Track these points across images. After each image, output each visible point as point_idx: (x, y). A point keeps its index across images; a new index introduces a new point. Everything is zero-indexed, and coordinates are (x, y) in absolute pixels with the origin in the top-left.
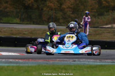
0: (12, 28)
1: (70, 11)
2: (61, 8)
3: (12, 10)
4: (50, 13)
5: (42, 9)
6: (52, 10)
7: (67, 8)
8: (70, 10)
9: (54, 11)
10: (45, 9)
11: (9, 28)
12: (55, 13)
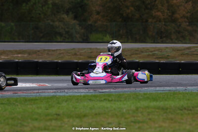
0: (93, 49)
1: (186, 22)
2: (173, 18)
3: (105, 23)
4: (158, 25)
5: (147, 21)
6: (160, 21)
7: (182, 18)
8: (186, 20)
9: (163, 23)
10: (150, 20)
11: (91, 48)
12: (165, 25)
